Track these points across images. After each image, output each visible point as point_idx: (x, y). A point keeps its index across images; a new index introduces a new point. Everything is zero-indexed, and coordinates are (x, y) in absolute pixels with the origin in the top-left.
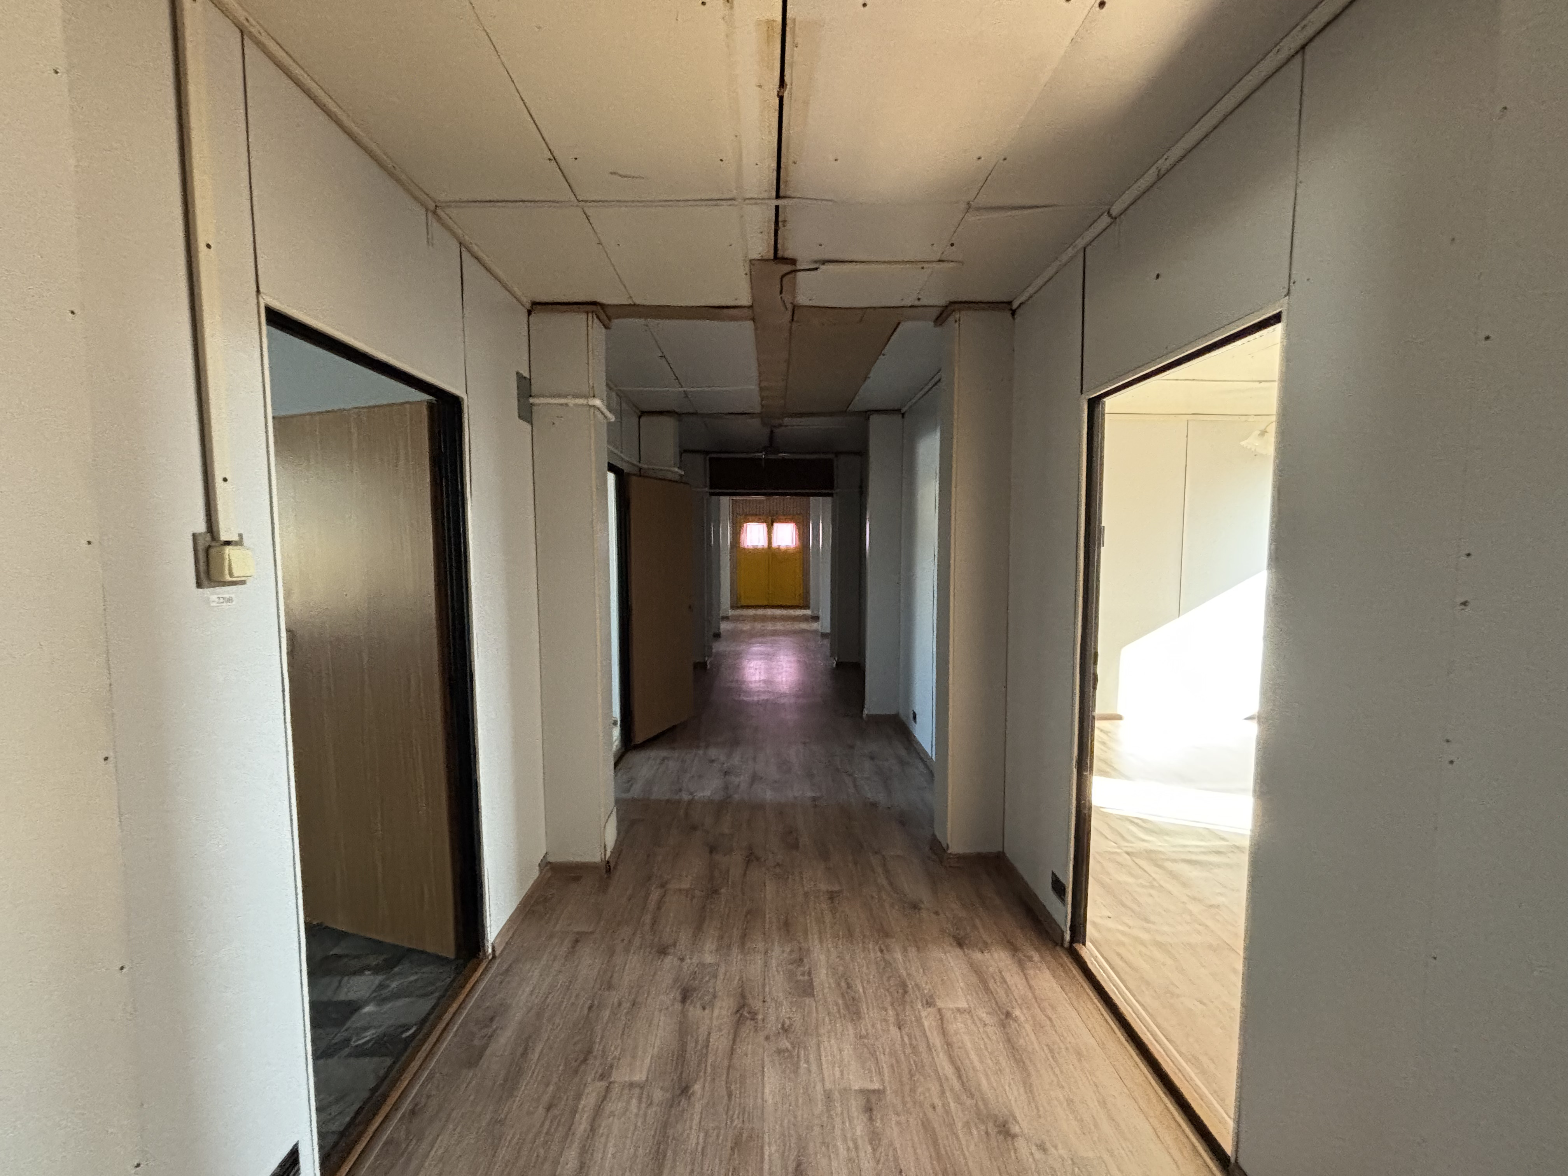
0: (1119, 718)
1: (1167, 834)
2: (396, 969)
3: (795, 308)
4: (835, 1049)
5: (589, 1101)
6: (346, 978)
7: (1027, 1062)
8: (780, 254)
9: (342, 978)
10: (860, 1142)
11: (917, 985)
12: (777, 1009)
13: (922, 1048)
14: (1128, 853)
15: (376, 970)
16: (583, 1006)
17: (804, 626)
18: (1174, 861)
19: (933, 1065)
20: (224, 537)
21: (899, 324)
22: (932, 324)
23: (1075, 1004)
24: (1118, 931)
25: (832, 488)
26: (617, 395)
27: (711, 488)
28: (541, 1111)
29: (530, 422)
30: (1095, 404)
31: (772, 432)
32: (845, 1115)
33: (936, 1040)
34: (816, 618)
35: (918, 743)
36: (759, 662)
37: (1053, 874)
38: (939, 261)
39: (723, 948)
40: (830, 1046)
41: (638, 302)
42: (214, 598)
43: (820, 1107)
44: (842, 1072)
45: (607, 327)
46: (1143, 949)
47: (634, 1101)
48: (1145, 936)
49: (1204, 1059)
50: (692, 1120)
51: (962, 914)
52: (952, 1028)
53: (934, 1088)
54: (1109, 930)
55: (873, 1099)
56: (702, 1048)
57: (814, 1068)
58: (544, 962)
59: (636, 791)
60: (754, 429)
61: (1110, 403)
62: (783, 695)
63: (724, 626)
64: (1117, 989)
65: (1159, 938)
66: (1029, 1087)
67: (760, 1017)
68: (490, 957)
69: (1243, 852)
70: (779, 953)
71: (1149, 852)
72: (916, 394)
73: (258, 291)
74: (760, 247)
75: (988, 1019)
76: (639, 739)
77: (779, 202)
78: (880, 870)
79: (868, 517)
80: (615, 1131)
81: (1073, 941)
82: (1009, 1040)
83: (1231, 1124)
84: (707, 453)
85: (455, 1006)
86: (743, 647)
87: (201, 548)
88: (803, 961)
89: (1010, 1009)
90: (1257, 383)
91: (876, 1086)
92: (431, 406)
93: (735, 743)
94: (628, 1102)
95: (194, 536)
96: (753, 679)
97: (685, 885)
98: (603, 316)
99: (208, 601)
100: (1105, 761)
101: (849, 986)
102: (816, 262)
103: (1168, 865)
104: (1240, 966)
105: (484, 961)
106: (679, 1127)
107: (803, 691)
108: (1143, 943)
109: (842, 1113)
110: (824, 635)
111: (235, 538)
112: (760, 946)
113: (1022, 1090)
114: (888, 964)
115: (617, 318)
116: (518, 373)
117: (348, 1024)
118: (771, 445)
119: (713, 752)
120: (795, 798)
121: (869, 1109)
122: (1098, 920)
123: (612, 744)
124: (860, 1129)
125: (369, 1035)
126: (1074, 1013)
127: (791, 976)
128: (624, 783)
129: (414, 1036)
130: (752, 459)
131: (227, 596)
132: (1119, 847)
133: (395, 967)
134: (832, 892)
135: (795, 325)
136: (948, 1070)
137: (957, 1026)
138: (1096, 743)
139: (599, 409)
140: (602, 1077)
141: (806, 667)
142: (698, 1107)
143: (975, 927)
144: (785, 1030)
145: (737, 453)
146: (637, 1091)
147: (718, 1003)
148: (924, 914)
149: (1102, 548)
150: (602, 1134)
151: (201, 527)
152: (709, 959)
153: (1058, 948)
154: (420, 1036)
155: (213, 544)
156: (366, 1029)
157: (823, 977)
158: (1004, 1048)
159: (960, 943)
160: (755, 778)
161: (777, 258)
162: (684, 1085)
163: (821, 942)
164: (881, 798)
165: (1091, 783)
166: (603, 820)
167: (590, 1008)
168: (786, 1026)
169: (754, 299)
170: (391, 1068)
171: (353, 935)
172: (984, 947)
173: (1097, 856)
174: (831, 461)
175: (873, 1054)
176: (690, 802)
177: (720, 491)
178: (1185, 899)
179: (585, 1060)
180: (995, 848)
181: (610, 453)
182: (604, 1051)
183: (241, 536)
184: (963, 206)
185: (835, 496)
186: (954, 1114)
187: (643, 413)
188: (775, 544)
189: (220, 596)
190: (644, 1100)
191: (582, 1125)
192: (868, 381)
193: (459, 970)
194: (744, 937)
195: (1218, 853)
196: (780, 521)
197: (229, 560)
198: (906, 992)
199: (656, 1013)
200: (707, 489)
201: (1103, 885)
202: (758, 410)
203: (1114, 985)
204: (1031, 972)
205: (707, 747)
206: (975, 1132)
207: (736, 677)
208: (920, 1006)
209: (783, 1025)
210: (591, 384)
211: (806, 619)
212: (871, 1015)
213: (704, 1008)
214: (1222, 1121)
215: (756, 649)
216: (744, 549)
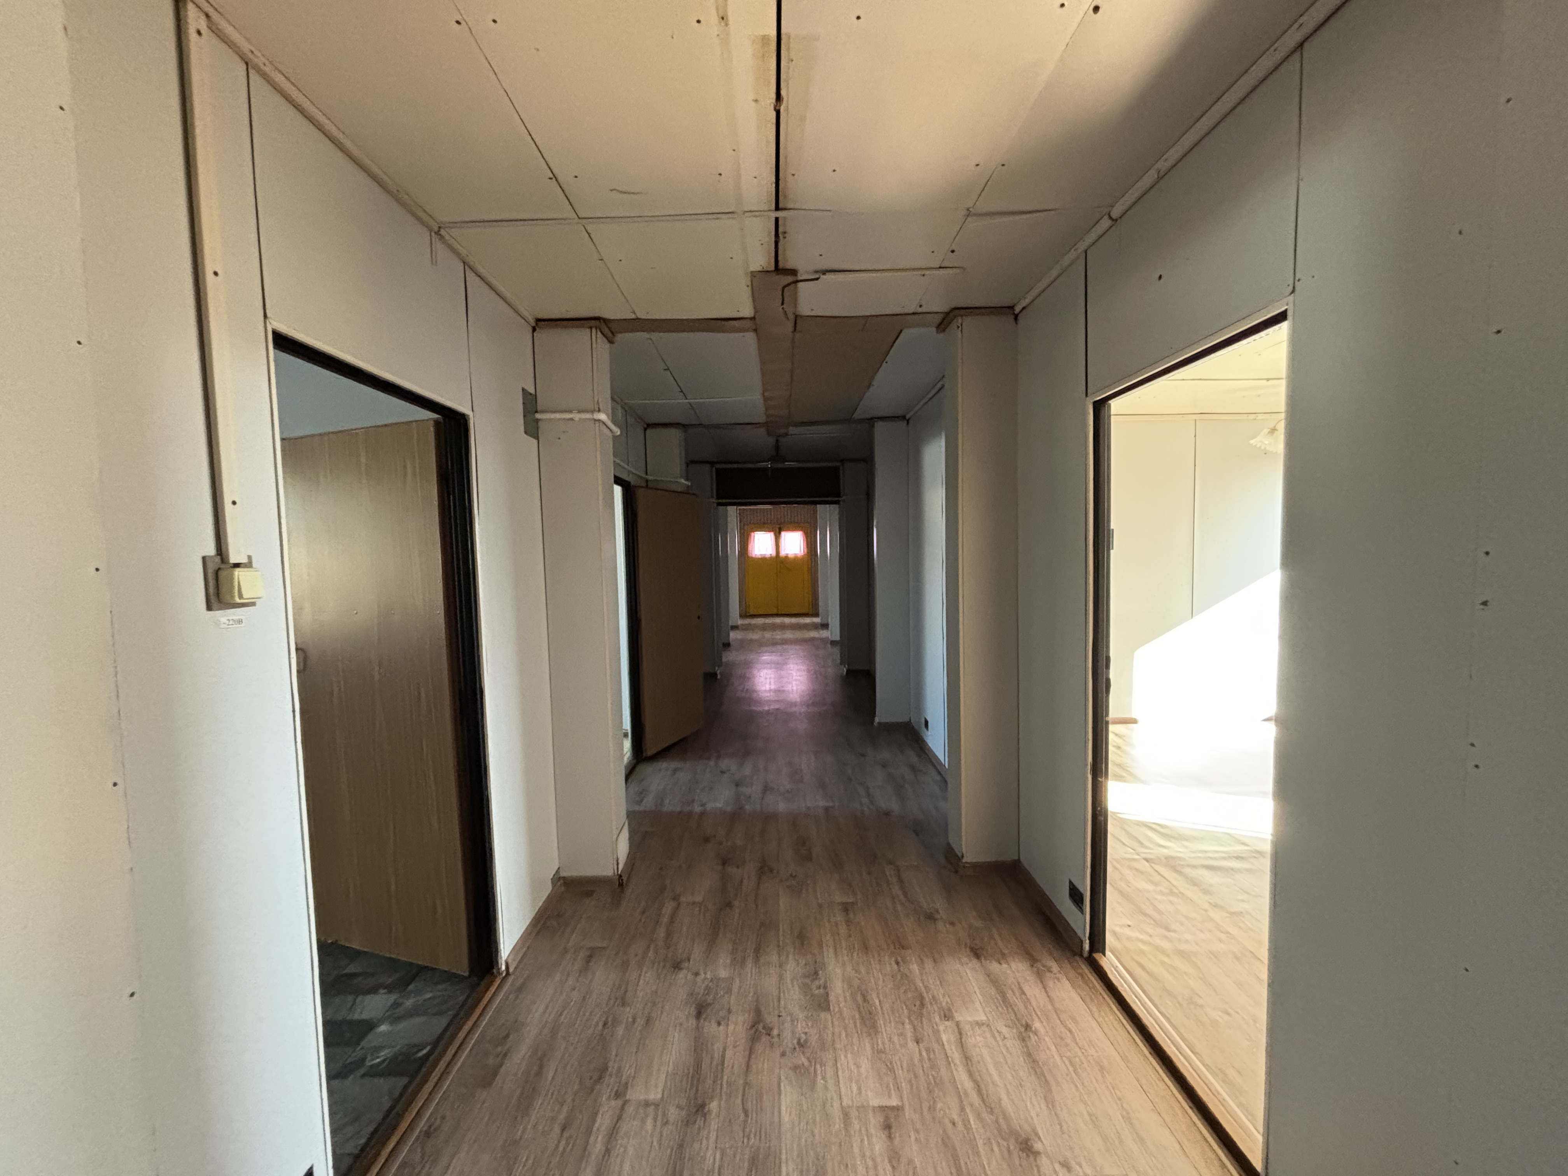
0: (1135, 721)
1: (1187, 840)
2: (411, 987)
3: (797, 317)
4: (851, 1063)
5: (603, 1122)
6: (360, 998)
7: (1048, 1077)
8: (781, 265)
9: (357, 996)
10: (879, 1160)
11: (934, 997)
12: (792, 1024)
13: (942, 1063)
14: (1147, 860)
15: (390, 989)
16: (597, 1023)
17: (814, 634)
18: (1194, 867)
19: (953, 1081)
20: (233, 560)
21: (901, 331)
22: (934, 329)
23: (1096, 1015)
24: (1138, 939)
25: (839, 495)
26: (622, 407)
27: (718, 498)
28: (557, 1130)
29: (537, 438)
30: (1100, 407)
31: (777, 441)
32: (864, 1132)
33: (956, 1056)
34: (825, 626)
35: (930, 749)
36: (769, 671)
37: (1070, 882)
38: (940, 268)
39: (738, 962)
40: (846, 1061)
41: (639, 317)
42: (224, 620)
43: (838, 1125)
44: (859, 1089)
45: (611, 342)
46: (1166, 960)
47: (649, 1122)
48: (1166, 945)
49: (1232, 1073)
50: (708, 1138)
51: (978, 923)
52: (970, 1041)
53: (954, 1102)
54: (1129, 939)
55: (892, 1115)
56: (717, 1065)
57: (831, 1083)
58: (558, 977)
59: (648, 803)
60: (761, 439)
61: (1115, 405)
62: (795, 704)
63: (733, 635)
64: (1140, 1001)
65: (1183, 947)
66: (1050, 1103)
67: (775, 1032)
68: (504, 974)
69: (1264, 857)
70: (793, 967)
71: (1168, 858)
72: (919, 402)
73: (265, 316)
74: (761, 260)
75: (1005, 1031)
76: (650, 752)
77: (779, 214)
78: (894, 880)
79: (875, 523)
80: (631, 1150)
81: (1093, 949)
82: (1029, 1055)
83: (1260, 1138)
84: (712, 463)
85: (470, 1023)
86: (752, 656)
87: (210, 571)
88: (818, 975)
89: (1029, 1022)
90: (1265, 381)
91: (894, 1102)
92: (437, 423)
93: (746, 753)
94: (643, 1121)
95: (204, 559)
96: (763, 688)
97: (699, 898)
98: (606, 330)
99: (217, 623)
100: (1120, 766)
101: (865, 1000)
102: (816, 272)
103: (1188, 871)
104: (1264, 975)
105: (498, 978)
106: (696, 1146)
107: (815, 700)
108: (1163, 952)
109: (860, 1129)
110: (833, 643)
111: (243, 560)
112: (774, 958)
113: (1043, 1106)
114: (905, 976)
115: (621, 333)
116: (523, 390)
117: (363, 1043)
118: (777, 454)
119: (725, 763)
120: (808, 808)
121: (887, 1127)
122: (1118, 929)
123: (622, 755)
124: (879, 1145)
125: (384, 1054)
126: (1094, 1024)
127: (806, 989)
128: (635, 797)
129: (428, 1055)
130: (759, 469)
131: (236, 618)
132: (1138, 854)
133: (409, 984)
134: (847, 903)
135: (797, 335)
136: (966, 1083)
137: (977, 1041)
138: (1111, 748)
139: (604, 423)
140: (618, 1095)
141: (816, 676)
142: (714, 1126)
143: (992, 937)
144: (802, 1045)
145: (744, 463)
146: (651, 1109)
147: (733, 1018)
148: (940, 925)
149: (1112, 551)
150: (618, 1154)
151: (210, 550)
152: (723, 973)
153: (1077, 958)
154: (436, 1054)
155: (222, 566)
156: (381, 1048)
157: (838, 990)
158: (1025, 1062)
159: (977, 953)
160: (766, 789)
161: (778, 269)
162: (700, 1101)
163: (836, 954)
164: (894, 806)
165: (1106, 789)
166: (615, 832)
167: (605, 1024)
168: (802, 1041)
169: (756, 312)
170: (406, 1087)
171: (365, 952)
172: (1002, 957)
173: (1115, 863)
174: (837, 469)
175: (892, 1070)
176: (702, 814)
177: (727, 501)
178: (1206, 906)
179: (600, 1078)
180: (1010, 856)
181: (616, 465)
182: (619, 1068)
183: (250, 557)
184: (964, 212)
185: (841, 503)
186: (974, 1130)
187: (649, 426)
188: (783, 553)
189: (230, 618)
190: (660, 1118)
191: (597, 1146)
192: (871, 389)
193: (474, 987)
194: (758, 951)
195: (1239, 858)
196: (789, 529)
197: (239, 582)
198: (922, 1005)
199: (671, 1029)
200: (714, 500)
201: (1122, 893)
202: (762, 419)
203: (1136, 997)
204: (1050, 984)
205: (718, 758)
206: (996, 1149)
207: (746, 687)
208: (937, 1019)
209: (799, 1040)
210: (596, 400)
211: (816, 627)
212: (887, 1028)
213: (719, 1024)
214: (1249, 1135)
215: (766, 658)
216: (752, 558)
